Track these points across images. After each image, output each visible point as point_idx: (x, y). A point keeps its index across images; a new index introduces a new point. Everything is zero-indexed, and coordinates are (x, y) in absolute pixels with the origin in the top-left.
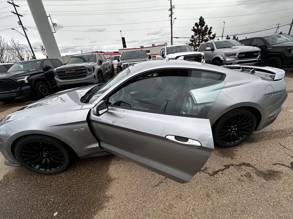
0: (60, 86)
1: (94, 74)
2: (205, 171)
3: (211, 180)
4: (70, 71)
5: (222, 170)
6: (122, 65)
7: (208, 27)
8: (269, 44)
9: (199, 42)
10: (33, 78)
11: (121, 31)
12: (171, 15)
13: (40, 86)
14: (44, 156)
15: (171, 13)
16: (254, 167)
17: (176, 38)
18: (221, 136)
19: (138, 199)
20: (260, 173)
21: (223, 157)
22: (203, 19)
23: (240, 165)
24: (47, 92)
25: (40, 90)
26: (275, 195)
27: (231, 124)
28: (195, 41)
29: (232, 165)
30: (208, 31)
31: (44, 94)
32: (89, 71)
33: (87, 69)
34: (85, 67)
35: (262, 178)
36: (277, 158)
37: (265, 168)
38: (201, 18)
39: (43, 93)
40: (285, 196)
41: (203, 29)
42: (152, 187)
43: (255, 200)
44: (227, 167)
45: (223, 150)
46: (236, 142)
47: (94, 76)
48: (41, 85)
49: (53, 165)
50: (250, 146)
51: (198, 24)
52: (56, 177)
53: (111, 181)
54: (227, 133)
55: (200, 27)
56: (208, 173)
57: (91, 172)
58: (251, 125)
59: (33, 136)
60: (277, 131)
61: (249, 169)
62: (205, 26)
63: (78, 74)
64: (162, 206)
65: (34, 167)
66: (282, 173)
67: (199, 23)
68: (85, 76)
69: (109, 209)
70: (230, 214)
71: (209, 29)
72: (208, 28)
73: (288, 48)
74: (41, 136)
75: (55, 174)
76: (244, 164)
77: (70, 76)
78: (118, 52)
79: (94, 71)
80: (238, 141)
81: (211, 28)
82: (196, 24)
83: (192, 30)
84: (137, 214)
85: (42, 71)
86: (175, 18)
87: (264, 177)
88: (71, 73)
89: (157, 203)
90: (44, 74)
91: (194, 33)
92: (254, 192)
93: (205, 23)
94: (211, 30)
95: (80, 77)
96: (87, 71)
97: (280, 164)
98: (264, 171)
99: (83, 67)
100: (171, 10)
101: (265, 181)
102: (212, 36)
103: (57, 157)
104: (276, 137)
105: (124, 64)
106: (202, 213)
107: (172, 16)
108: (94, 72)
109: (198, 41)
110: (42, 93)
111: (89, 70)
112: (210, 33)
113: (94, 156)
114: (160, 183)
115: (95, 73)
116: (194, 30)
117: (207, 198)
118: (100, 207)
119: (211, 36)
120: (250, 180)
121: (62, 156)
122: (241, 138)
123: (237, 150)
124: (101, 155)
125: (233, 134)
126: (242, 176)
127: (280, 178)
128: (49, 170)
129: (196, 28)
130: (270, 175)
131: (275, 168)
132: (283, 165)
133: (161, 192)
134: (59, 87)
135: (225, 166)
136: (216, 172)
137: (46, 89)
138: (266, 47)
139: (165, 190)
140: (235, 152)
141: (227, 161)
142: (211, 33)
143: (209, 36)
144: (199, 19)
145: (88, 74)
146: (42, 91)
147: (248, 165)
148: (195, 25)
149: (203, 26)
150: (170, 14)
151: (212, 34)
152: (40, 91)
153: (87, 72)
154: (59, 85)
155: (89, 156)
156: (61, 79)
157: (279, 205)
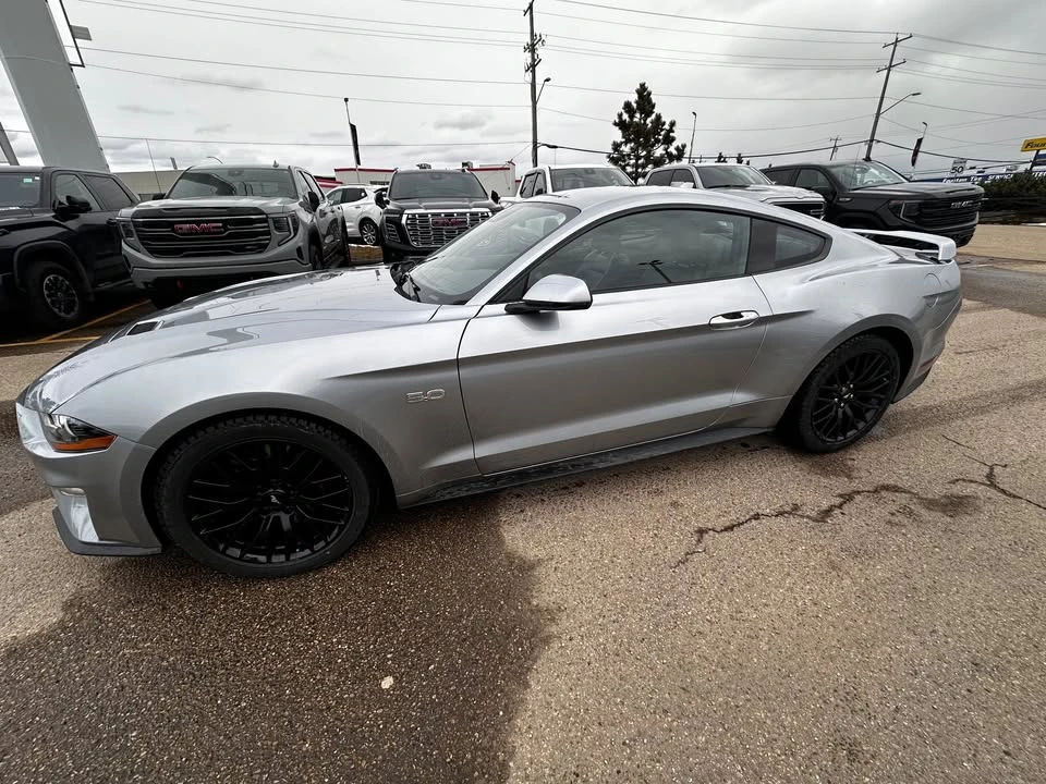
0: (146, 284)
1: (296, 242)
2: (800, 513)
3: (822, 532)
4: (198, 223)
5: (840, 506)
6: (405, 217)
7: (663, 119)
8: (841, 187)
9: (636, 166)
10: (15, 245)
11: (346, 100)
12: (532, 67)
13: (46, 281)
14: (274, 499)
15: (534, 60)
16: (909, 492)
17: (549, 146)
18: (816, 418)
19: (646, 601)
20: (931, 504)
21: (826, 475)
22: (649, 94)
23: (876, 491)
24: (76, 309)
25: (48, 296)
26: (984, 545)
27: (843, 383)
28: (624, 161)
29: (858, 493)
30: (663, 133)
31: (62, 314)
32: (276, 228)
33: (271, 222)
34: (263, 213)
35: (939, 514)
36: (954, 466)
37: (938, 491)
38: (643, 86)
39: (59, 308)
40: (1005, 544)
41: (650, 125)
42: (671, 568)
43: (947, 562)
44: (848, 498)
45: (817, 458)
46: (849, 434)
47: (299, 250)
48: (51, 277)
49: (304, 535)
50: (879, 446)
51: (635, 105)
52: (313, 582)
53: (532, 567)
54: (830, 409)
55: (638, 115)
56: (808, 517)
57: (442, 551)
58: (888, 385)
59: (251, 418)
60: (926, 409)
61: (902, 499)
62: (653, 116)
63: (231, 236)
64: (726, 607)
65: (225, 549)
66: (977, 498)
67: (637, 102)
68: (262, 248)
69: (571, 639)
70: (907, 597)
71: (667, 127)
72: (664, 123)
73: (893, 202)
74: (284, 419)
75: (303, 570)
76: (886, 488)
77: (194, 244)
78: (333, 179)
79: (296, 230)
80: (854, 431)
81: (673, 124)
82: (628, 106)
83: (615, 124)
84: (667, 636)
85: (49, 216)
86: (548, 80)
87: (944, 512)
88: (202, 234)
89: (709, 603)
90: (61, 230)
91: (620, 133)
92: (936, 544)
93: (653, 106)
94: (671, 131)
95: (241, 250)
96: (268, 227)
97: (964, 480)
98: (937, 497)
99: (256, 211)
100: (532, 48)
101: (949, 519)
102: (675, 152)
103: (326, 501)
104: (928, 423)
105: (414, 215)
106: (840, 607)
107: (537, 68)
108: (295, 235)
109: (632, 162)
110: (56, 310)
111: (279, 224)
112: (669, 140)
113: (448, 497)
114: (687, 554)
115: (300, 239)
116: (621, 124)
117: (834, 573)
118: (537, 640)
119: (672, 150)
120: (915, 520)
121: (346, 500)
122: (861, 425)
123: (854, 457)
124: (470, 493)
125: (844, 413)
126: (893, 514)
127: (977, 509)
128: (282, 558)
129: (626, 117)
130: (954, 505)
131: (957, 489)
132: (971, 481)
133: (703, 575)
134: (143, 287)
135: (840, 496)
136: (828, 512)
137: (72, 295)
138: (834, 194)
139: (714, 570)
140: (849, 463)
141: (841, 485)
142: (673, 139)
143: (666, 150)
144: (638, 91)
145: (274, 242)
146: (52, 302)
147: (895, 489)
148: (624, 109)
149: (648, 115)
150: (529, 61)
151: (675, 144)
152: (49, 300)
153: (268, 233)
154: (139, 278)
155: (427, 497)
156: (154, 252)
157: (1001, 564)
